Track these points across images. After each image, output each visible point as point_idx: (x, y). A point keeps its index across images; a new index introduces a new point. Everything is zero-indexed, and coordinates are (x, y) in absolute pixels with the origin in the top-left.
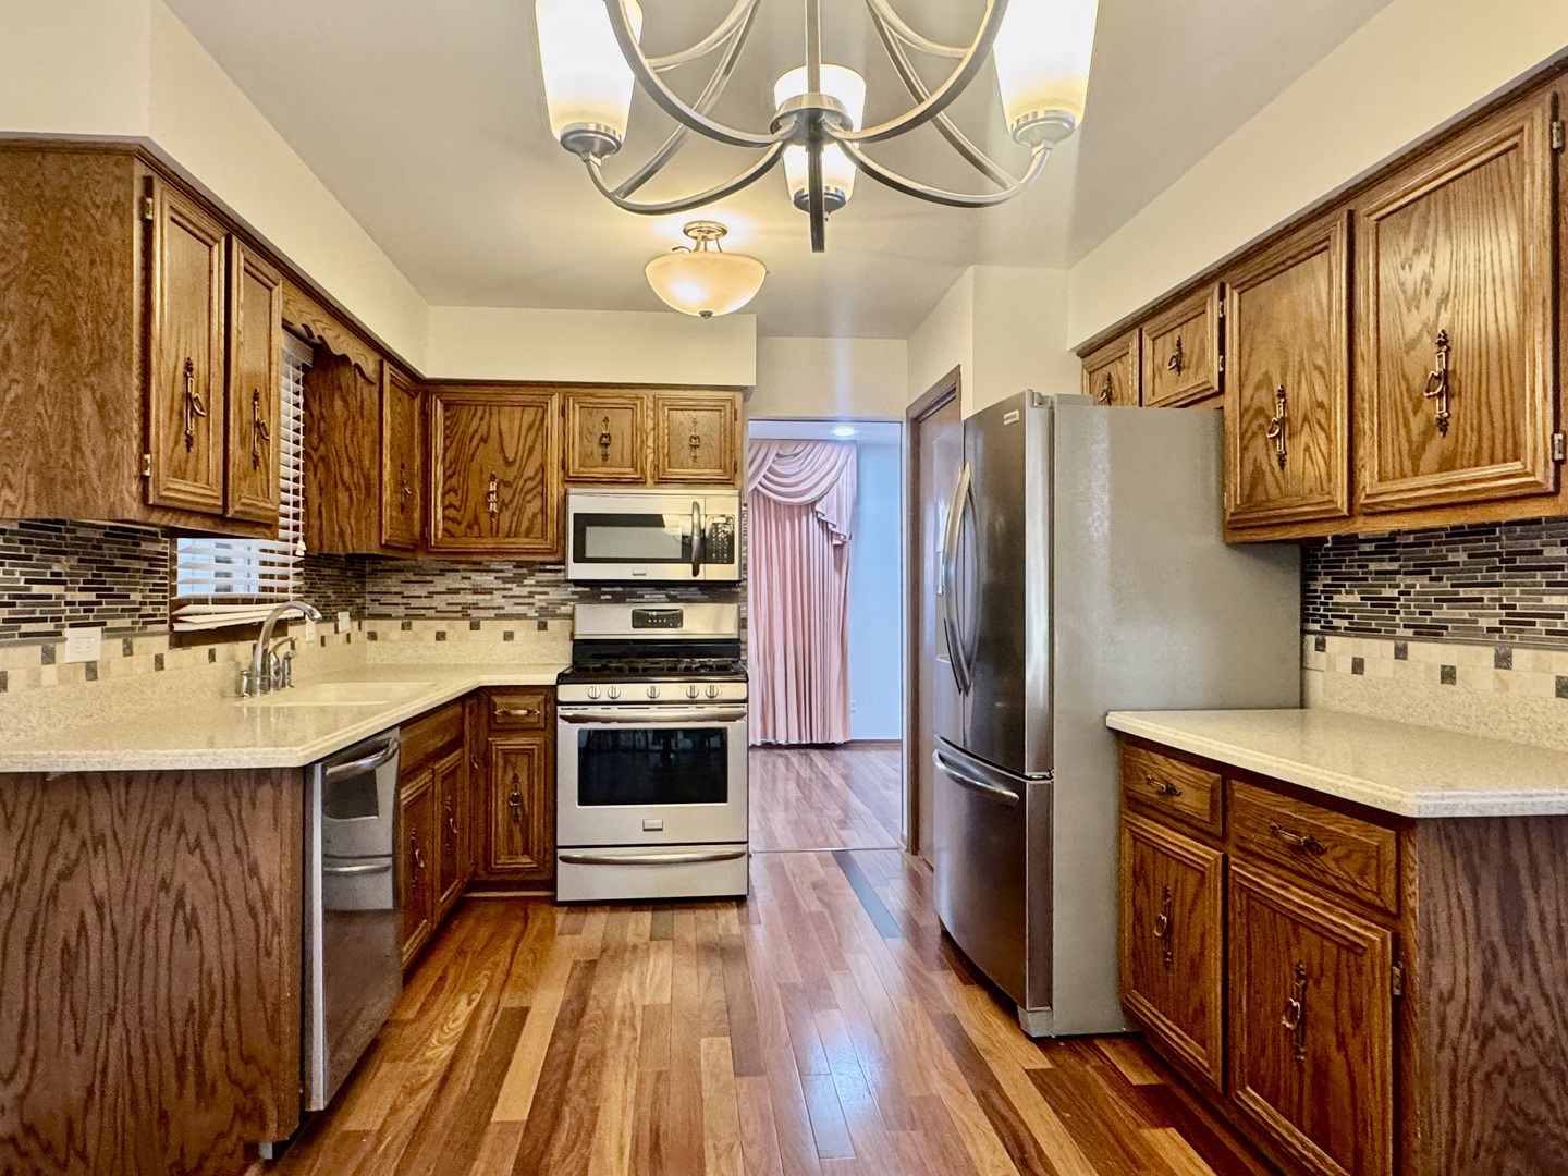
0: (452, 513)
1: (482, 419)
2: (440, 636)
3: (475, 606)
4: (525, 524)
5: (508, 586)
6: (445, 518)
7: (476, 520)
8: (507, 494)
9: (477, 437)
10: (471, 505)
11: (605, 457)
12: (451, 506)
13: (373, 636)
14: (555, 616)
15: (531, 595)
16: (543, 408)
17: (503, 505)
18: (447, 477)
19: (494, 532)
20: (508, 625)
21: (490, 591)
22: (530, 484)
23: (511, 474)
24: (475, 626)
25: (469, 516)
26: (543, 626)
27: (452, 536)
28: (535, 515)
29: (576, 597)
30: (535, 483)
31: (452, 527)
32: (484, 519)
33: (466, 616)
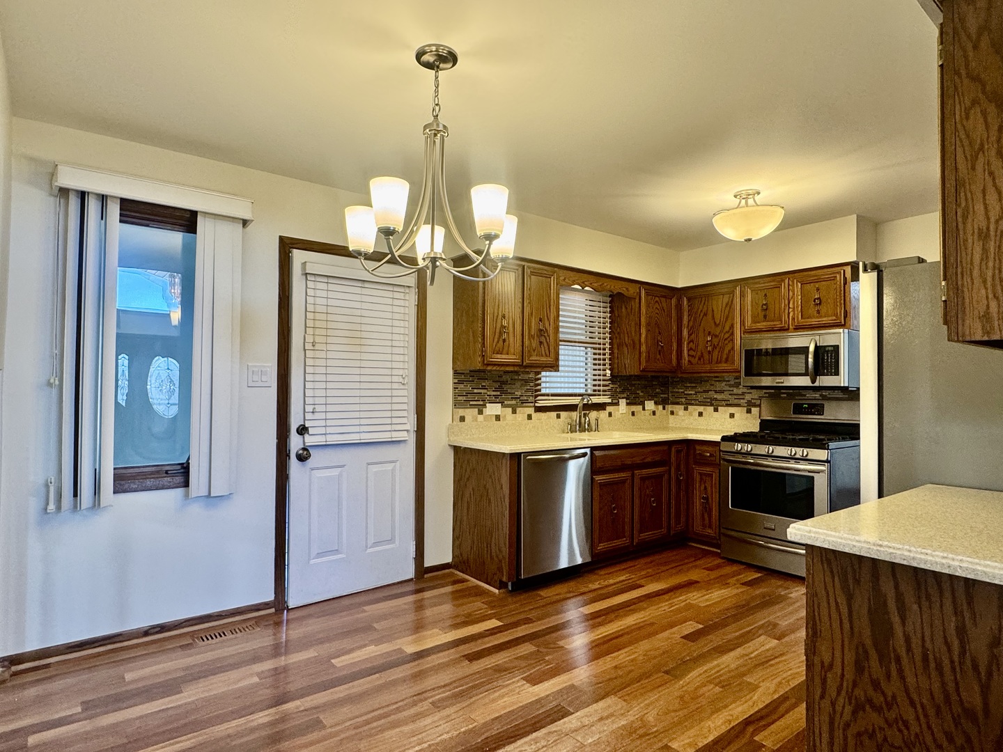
0: (692, 353)
1: (704, 303)
2: (700, 414)
3: (716, 399)
4: (725, 356)
5: (731, 389)
6: (689, 355)
7: (702, 355)
8: (715, 341)
9: (702, 314)
10: (700, 348)
11: (765, 316)
12: (691, 349)
13: (672, 413)
14: (755, 406)
15: (743, 394)
16: (732, 293)
17: (715, 347)
18: (690, 335)
19: (710, 362)
20: (732, 410)
21: (722, 392)
22: (727, 335)
23: (718, 331)
24: (716, 410)
25: (699, 353)
26: (749, 411)
27: (692, 364)
28: (729, 351)
29: (767, 395)
30: (730, 333)
31: (692, 360)
32: (706, 356)
33: (712, 405)
